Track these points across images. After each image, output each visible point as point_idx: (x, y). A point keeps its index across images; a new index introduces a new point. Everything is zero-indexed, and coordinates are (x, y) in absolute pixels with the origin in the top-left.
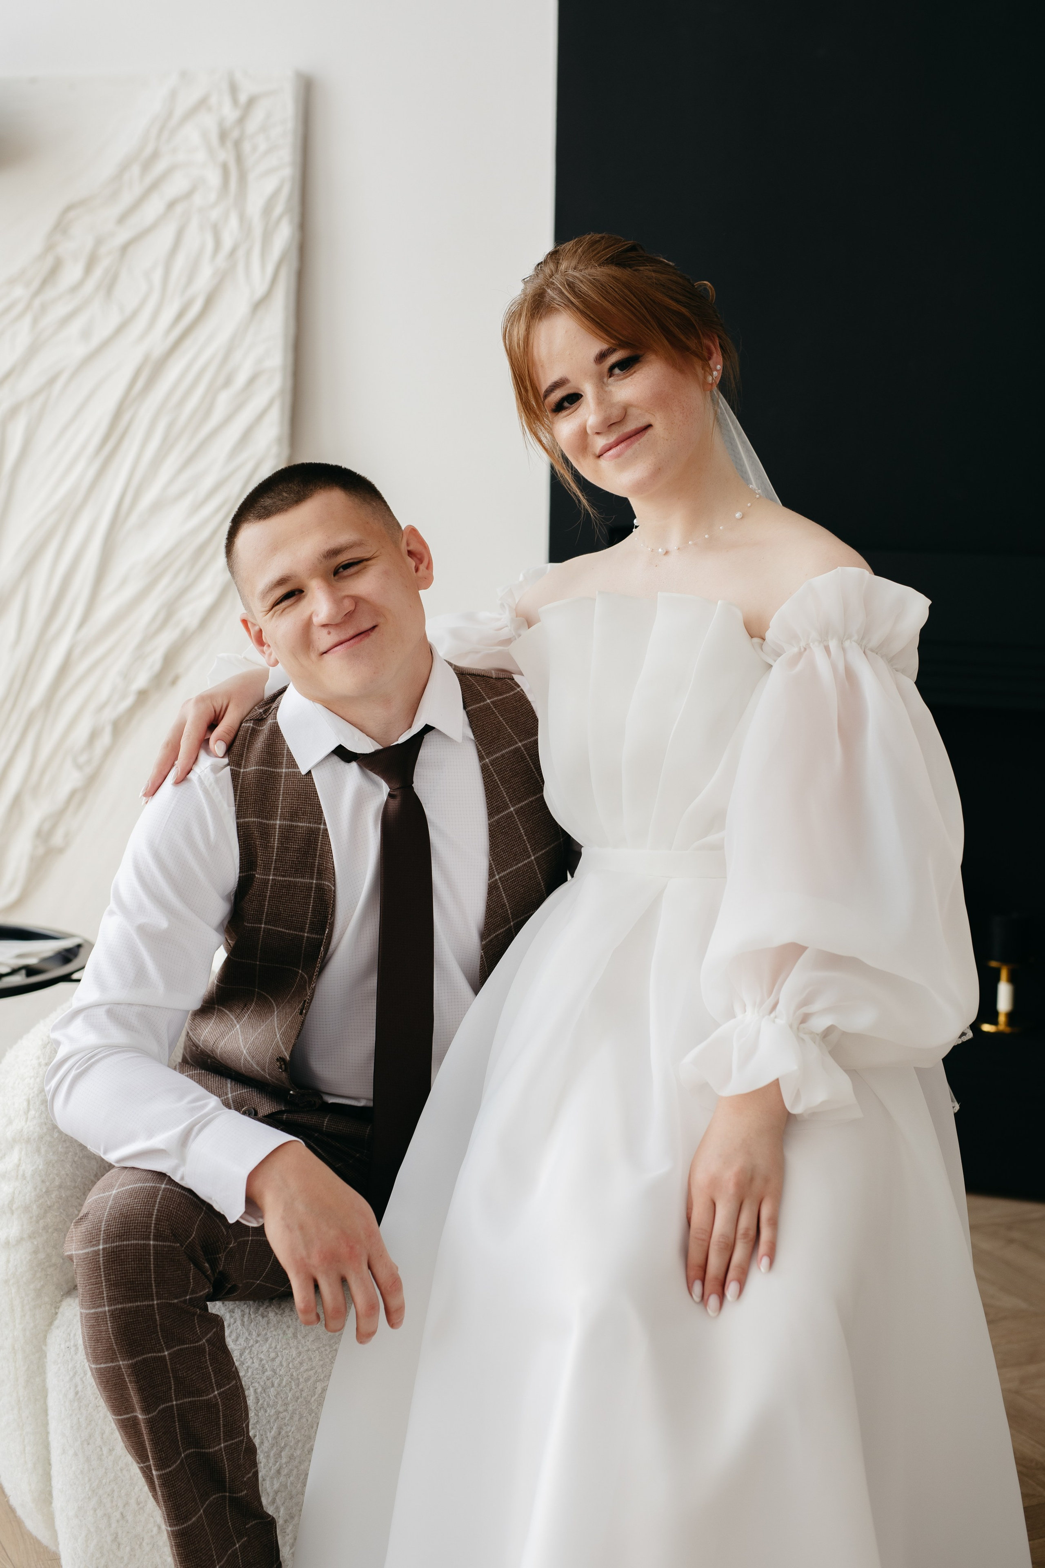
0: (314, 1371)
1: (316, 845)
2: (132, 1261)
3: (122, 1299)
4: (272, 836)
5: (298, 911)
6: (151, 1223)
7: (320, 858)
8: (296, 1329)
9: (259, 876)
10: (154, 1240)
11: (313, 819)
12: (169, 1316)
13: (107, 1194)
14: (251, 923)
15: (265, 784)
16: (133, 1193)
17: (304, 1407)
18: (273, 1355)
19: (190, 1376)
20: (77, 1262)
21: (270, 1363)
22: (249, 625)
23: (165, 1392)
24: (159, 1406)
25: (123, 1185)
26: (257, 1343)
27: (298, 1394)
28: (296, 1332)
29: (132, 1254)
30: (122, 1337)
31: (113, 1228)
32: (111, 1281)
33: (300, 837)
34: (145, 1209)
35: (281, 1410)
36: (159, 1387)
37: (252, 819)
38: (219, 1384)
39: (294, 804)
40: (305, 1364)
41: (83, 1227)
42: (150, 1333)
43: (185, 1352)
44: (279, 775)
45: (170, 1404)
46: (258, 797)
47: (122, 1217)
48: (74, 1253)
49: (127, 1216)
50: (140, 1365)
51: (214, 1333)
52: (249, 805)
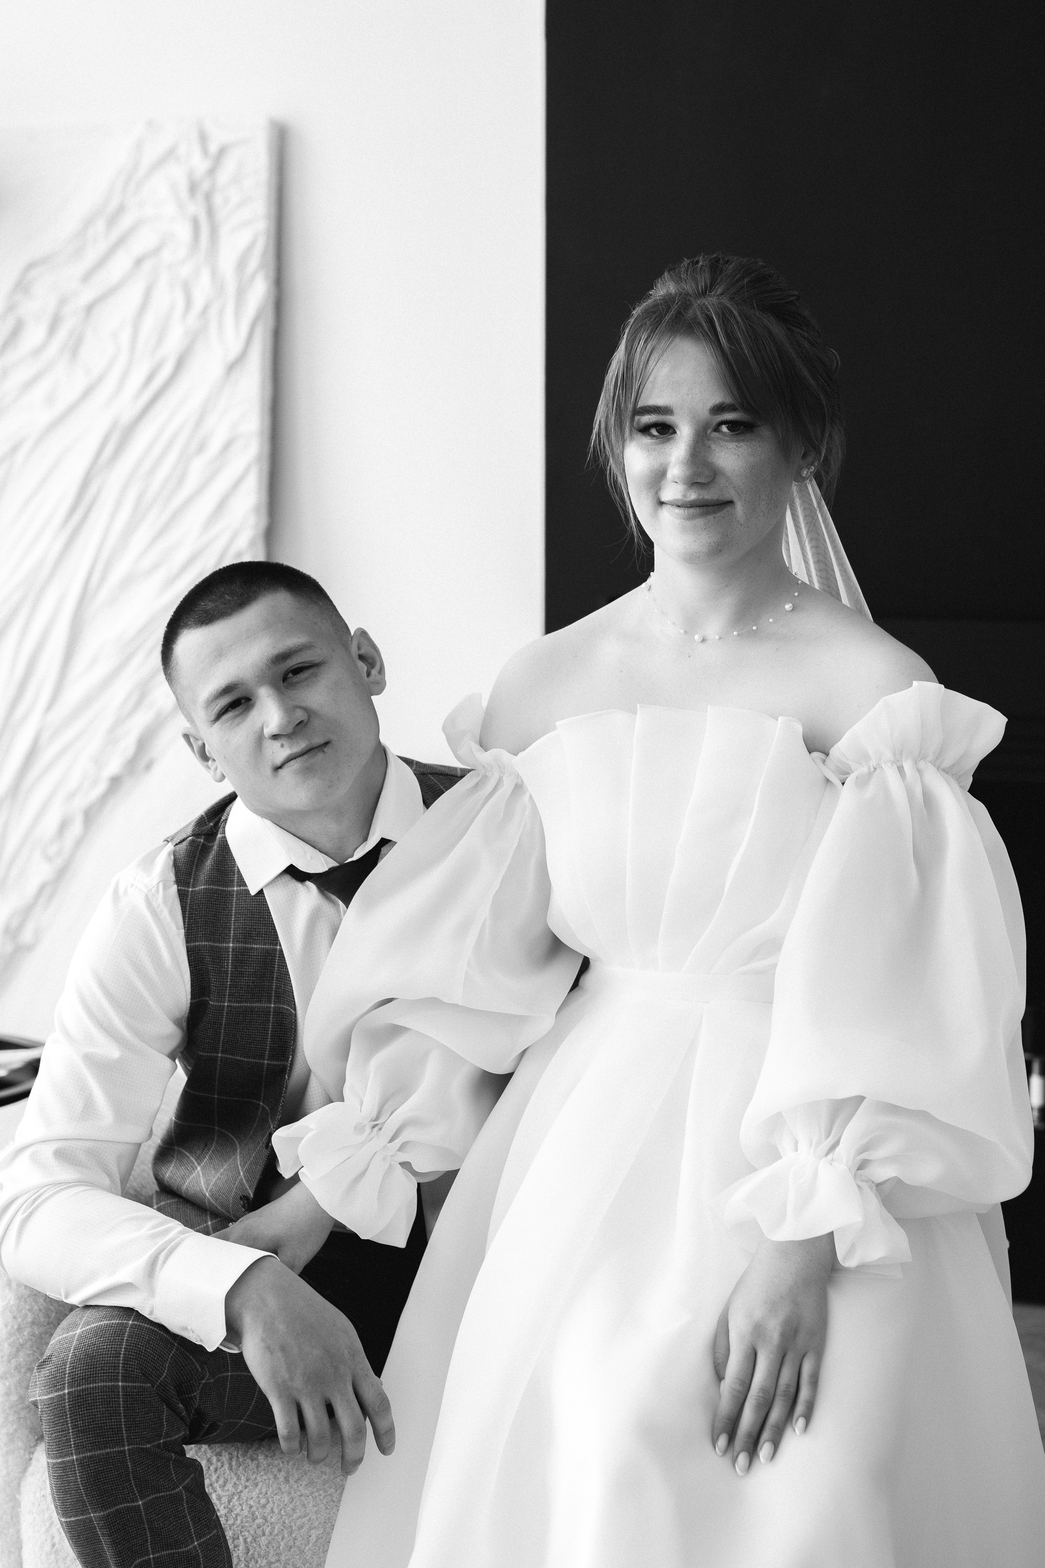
0: (308, 1517)
1: (273, 967)
2: (99, 1405)
3: (91, 1446)
4: (225, 960)
5: (257, 1038)
6: (119, 1363)
7: (278, 981)
8: (288, 1472)
9: (213, 1003)
10: (122, 1381)
11: (269, 940)
12: (142, 1462)
13: (71, 1333)
14: (207, 1052)
15: (216, 904)
16: (98, 1332)
17: (298, 1557)
18: (263, 1501)
19: (167, 1527)
20: (42, 1408)
21: (260, 1510)
22: (192, 740)
23: (141, 1545)
24: (135, 1560)
25: (87, 1323)
26: (246, 1488)
27: (291, 1543)
28: (288, 1476)
29: (100, 1397)
30: (92, 1487)
31: (78, 1371)
32: (78, 1427)
33: (255, 960)
34: (112, 1348)
35: (273, 1560)
36: (134, 1540)
37: (203, 943)
38: (199, 1534)
39: (247, 925)
40: (298, 1511)
41: (45, 1372)
42: (123, 1481)
43: (161, 1501)
44: (230, 893)
45: (146, 1558)
46: (208, 919)
47: (87, 1357)
48: (38, 1398)
49: (93, 1356)
50: (113, 1517)
51: (192, 1478)
52: (199, 928)
